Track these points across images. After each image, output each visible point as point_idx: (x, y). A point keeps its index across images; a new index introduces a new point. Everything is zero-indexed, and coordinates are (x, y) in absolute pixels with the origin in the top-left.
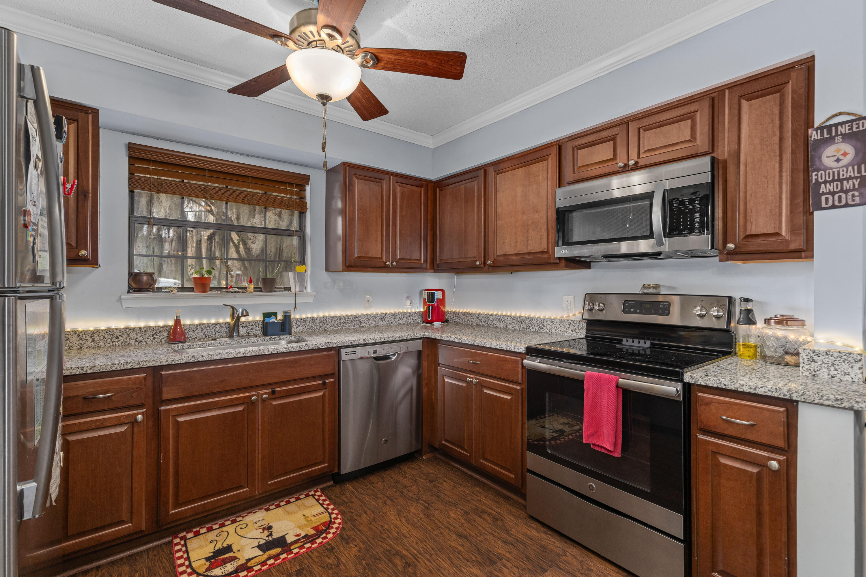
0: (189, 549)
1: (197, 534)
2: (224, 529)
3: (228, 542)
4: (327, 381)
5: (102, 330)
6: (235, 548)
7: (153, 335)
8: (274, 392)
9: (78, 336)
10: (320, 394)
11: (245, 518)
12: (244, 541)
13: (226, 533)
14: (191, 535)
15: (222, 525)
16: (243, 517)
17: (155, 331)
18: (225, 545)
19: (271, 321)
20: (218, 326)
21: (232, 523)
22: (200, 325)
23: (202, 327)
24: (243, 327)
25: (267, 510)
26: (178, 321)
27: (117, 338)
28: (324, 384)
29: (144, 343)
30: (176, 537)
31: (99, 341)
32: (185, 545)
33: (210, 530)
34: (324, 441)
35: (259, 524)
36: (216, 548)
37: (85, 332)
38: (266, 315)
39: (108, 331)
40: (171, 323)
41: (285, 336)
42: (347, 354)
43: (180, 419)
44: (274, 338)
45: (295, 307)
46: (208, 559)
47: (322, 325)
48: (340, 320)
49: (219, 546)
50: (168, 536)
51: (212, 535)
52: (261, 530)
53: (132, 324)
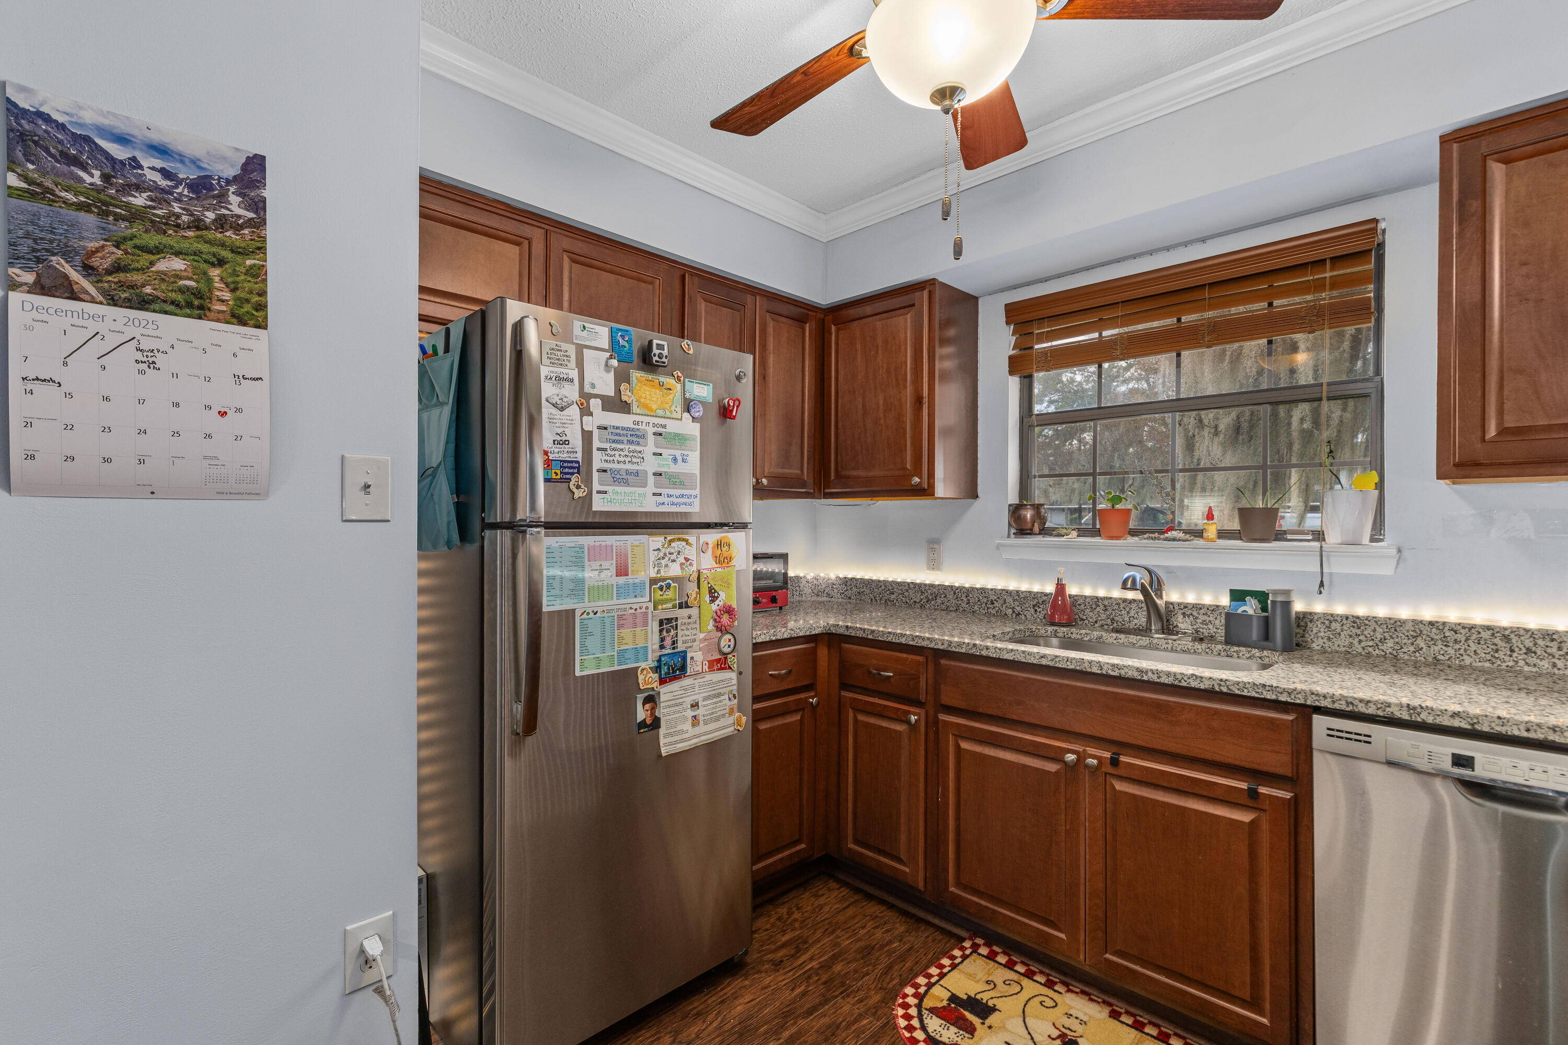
0: (960, 967)
1: (991, 957)
2: (1025, 982)
3: (999, 1003)
4: (1263, 790)
5: (977, 589)
6: (993, 1019)
7: (1034, 606)
8: (1115, 762)
9: (955, 593)
10: (1245, 817)
11: (1069, 995)
12: (1016, 1024)
13: (1018, 988)
14: (984, 951)
15: (1029, 975)
16: (1069, 991)
17: (1036, 599)
18: (990, 1003)
19: (1239, 611)
20: (1134, 606)
21: (1044, 985)
22: (1103, 599)
23: (1106, 603)
24: (1184, 614)
25: (1115, 1015)
26: (1061, 588)
27: (993, 603)
28: (1253, 794)
29: (1023, 617)
30: (971, 939)
31: (975, 603)
32: (965, 957)
33: (1010, 965)
34: (1254, 948)
35: (1068, 1022)
36: (978, 997)
37: (961, 589)
38: (1238, 596)
39: (983, 590)
40: (1050, 588)
41: (1265, 653)
42: (1332, 733)
43: (964, 745)
44: (1237, 652)
45: (1322, 584)
46: (954, 998)
47: (1422, 644)
48: (1506, 638)
49: (985, 997)
50: (968, 930)
51: (1000, 975)
52: (1055, 1033)
53: (1012, 585)
